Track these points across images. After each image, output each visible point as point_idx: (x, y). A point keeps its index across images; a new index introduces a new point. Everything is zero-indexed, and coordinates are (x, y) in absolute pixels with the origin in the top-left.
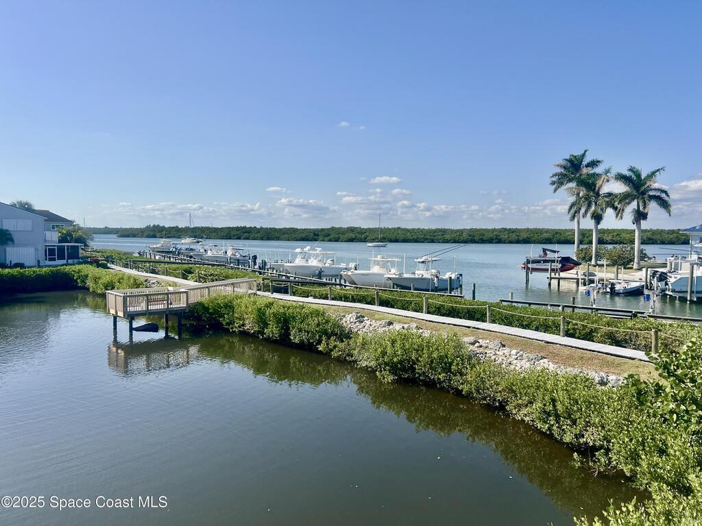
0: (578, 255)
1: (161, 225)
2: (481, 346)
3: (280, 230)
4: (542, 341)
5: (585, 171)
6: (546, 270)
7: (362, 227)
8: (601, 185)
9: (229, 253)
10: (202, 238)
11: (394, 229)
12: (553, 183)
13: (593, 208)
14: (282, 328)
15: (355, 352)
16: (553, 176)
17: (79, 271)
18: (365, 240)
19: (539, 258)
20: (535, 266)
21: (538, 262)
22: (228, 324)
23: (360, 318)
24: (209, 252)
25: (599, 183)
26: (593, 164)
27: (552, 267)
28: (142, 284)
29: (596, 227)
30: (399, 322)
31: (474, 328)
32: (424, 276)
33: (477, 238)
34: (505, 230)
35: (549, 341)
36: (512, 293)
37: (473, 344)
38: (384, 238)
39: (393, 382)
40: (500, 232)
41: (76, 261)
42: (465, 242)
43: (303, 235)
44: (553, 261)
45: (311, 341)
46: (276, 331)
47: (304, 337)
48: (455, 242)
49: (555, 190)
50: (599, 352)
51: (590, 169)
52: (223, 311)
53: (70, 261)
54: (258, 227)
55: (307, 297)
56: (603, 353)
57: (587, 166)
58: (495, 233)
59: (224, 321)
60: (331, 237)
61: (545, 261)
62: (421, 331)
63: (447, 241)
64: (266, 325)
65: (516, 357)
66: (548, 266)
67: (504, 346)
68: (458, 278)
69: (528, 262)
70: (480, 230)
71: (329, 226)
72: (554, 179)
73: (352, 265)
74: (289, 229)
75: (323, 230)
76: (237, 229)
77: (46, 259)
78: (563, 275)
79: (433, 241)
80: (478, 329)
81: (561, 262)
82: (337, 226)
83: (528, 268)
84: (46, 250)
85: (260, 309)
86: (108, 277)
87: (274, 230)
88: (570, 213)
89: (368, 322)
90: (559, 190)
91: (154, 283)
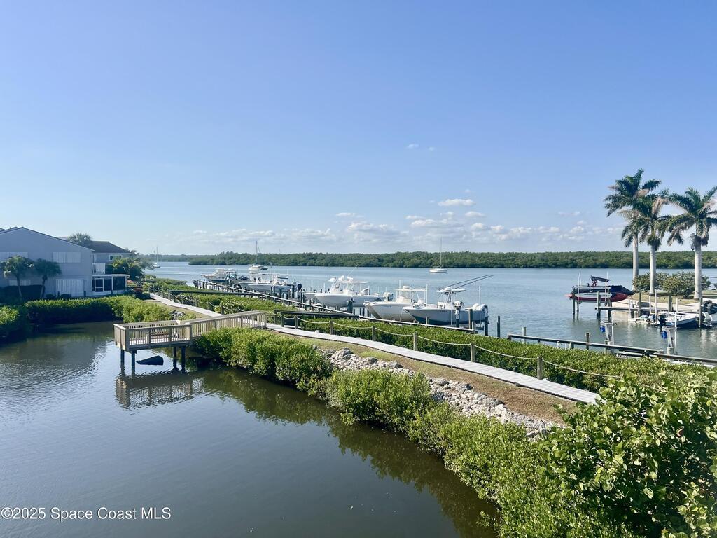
0: (635, 283)
1: (234, 252)
2: (449, 388)
3: (346, 256)
4: (514, 383)
5: (641, 192)
6: (594, 300)
7: (429, 252)
8: (658, 208)
9: (275, 282)
10: (268, 265)
11: (462, 254)
12: (608, 206)
13: (650, 233)
14: (269, 364)
15: (328, 391)
16: (607, 199)
17: (117, 302)
18: (430, 266)
19: (588, 288)
20: (583, 295)
21: (587, 291)
22: (227, 358)
23: (348, 355)
24: (257, 281)
25: (655, 206)
26: (652, 185)
27: (602, 297)
28: (168, 316)
29: (654, 253)
30: (383, 359)
31: (454, 367)
32: (446, 308)
33: (550, 263)
34: (582, 253)
35: (521, 384)
36: (525, 328)
37: (442, 385)
38: (450, 263)
39: (356, 424)
40: (576, 256)
41: (121, 291)
42: (538, 267)
43: (368, 261)
44: (603, 290)
45: (293, 378)
46: (263, 366)
47: (287, 373)
48: (526, 267)
49: (609, 214)
50: (566, 398)
51: (647, 190)
52: (223, 344)
53: (115, 292)
54: (324, 253)
55: (313, 331)
56: (568, 399)
57: (645, 187)
58: (570, 257)
59: (223, 354)
60: (395, 263)
61: (594, 291)
62: (400, 369)
63: (518, 266)
64: (255, 361)
65: (476, 401)
66: (596, 296)
67: (469, 388)
68: (483, 310)
69: (576, 291)
70: (555, 254)
71: (394, 252)
72: (610, 202)
73: (386, 295)
74: (354, 255)
75: (387, 255)
76: (304, 255)
77: (93, 290)
78: (615, 305)
79: (502, 266)
80: (457, 368)
81: (610, 291)
82: (403, 251)
83: (576, 298)
84: (93, 281)
85: (252, 344)
86: (139, 308)
87: (340, 256)
88: (625, 239)
89: (354, 359)
90: (613, 214)
91: (179, 315)
